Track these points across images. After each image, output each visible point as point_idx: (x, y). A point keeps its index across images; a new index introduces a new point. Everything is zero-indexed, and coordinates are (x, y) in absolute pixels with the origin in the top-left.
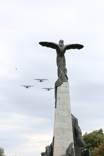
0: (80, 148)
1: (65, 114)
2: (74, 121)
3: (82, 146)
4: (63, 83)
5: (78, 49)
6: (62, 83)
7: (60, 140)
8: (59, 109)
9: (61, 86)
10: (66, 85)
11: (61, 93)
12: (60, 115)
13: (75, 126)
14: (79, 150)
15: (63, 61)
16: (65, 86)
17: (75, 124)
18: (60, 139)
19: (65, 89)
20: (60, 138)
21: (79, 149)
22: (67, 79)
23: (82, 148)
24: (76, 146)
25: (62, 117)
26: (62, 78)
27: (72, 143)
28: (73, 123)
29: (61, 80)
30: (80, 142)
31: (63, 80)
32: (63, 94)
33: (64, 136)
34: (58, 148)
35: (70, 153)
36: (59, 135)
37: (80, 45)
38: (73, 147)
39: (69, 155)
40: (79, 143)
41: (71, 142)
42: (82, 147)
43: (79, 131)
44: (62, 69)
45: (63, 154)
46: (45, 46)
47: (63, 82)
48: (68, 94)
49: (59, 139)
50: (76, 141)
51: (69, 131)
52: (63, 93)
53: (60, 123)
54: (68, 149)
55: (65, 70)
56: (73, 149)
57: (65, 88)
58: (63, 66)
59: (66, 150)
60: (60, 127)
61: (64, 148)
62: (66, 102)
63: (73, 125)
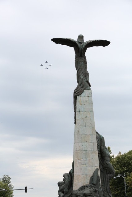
0: (108, 175)
1: (88, 131)
2: (100, 140)
3: (110, 172)
4: (84, 91)
5: (103, 46)
6: (83, 92)
7: (82, 166)
8: (79, 125)
9: (82, 95)
10: (88, 94)
11: (81, 104)
12: (81, 134)
13: (101, 147)
15: (84, 63)
16: (87, 95)
17: (101, 145)
18: (82, 164)
19: (87, 99)
20: (81, 163)
21: (106, 177)
22: (89, 86)
23: (110, 175)
24: (103, 172)
25: (83, 135)
26: (82, 85)
27: (97, 169)
28: (98, 143)
29: (81, 87)
30: (108, 167)
31: (84, 87)
32: (84, 106)
33: (86, 160)
34: (79, 175)
35: (95, 182)
36: (81, 159)
37: (106, 41)
38: (99, 174)
39: (94, 184)
40: (107, 168)
41: (95, 168)
42: (110, 173)
43: (106, 153)
44: (82, 73)
45: (86, 184)
46: (59, 44)
47: (84, 90)
48: (91, 105)
49: (81, 164)
50: (103, 166)
51: (93, 154)
52: (84, 104)
53: (81, 144)
54: (92, 176)
55: (86, 75)
56: (99, 176)
57: (87, 97)
58: (83, 69)
59: (90, 178)
60: (81, 148)
61: (87, 175)
62: (88, 116)
63: (98, 145)
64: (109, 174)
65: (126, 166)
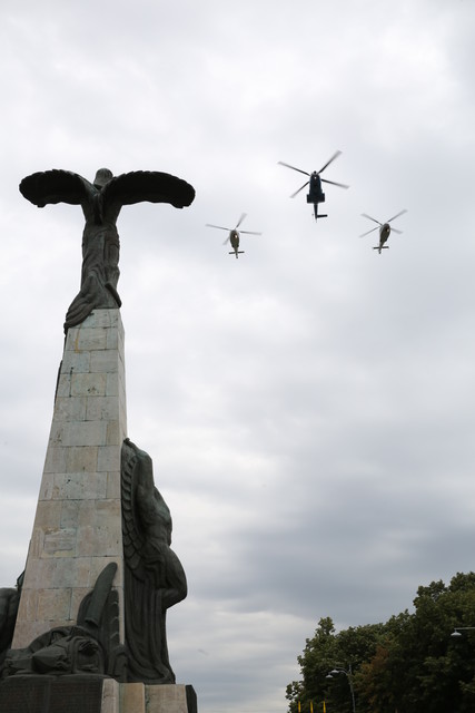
0: (160, 592)
1: (93, 435)
2: (134, 466)
3: (167, 581)
4: (94, 311)
5: (176, 207)
6: (90, 314)
7: (58, 554)
8: (65, 414)
9: (85, 324)
10: (105, 322)
11: (80, 352)
12: (67, 442)
13: (136, 490)
14: (152, 605)
15: (106, 240)
16: (102, 325)
17: (139, 482)
18: (60, 547)
19: (100, 334)
20: (55, 544)
21: (152, 598)
23: (168, 592)
24: (143, 582)
25: (73, 449)
26: (89, 295)
28: (124, 473)
29: (86, 302)
30: (159, 562)
31: (96, 302)
32: (88, 355)
33: (75, 534)
34: (41, 591)
36: (55, 531)
38: (119, 583)
40: (155, 567)
42: (169, 586)
43: (154, 509)
44: (97, 266)
45: (66, 624)
47: (95, 308)
48: (111, 352)
49: (52, 548)
50: (143, 558)
51: (102, 512)
52: (91, 351)
53: (62, 477)
56: (116, 593)
57: (101, 331)
58: (101, 255)
59: (81, 599)
60: (61, 492)
61: (69, 590)
62: (98, 386)
63: (124, 482)
64: (162, 587)
65: (358, 653)
